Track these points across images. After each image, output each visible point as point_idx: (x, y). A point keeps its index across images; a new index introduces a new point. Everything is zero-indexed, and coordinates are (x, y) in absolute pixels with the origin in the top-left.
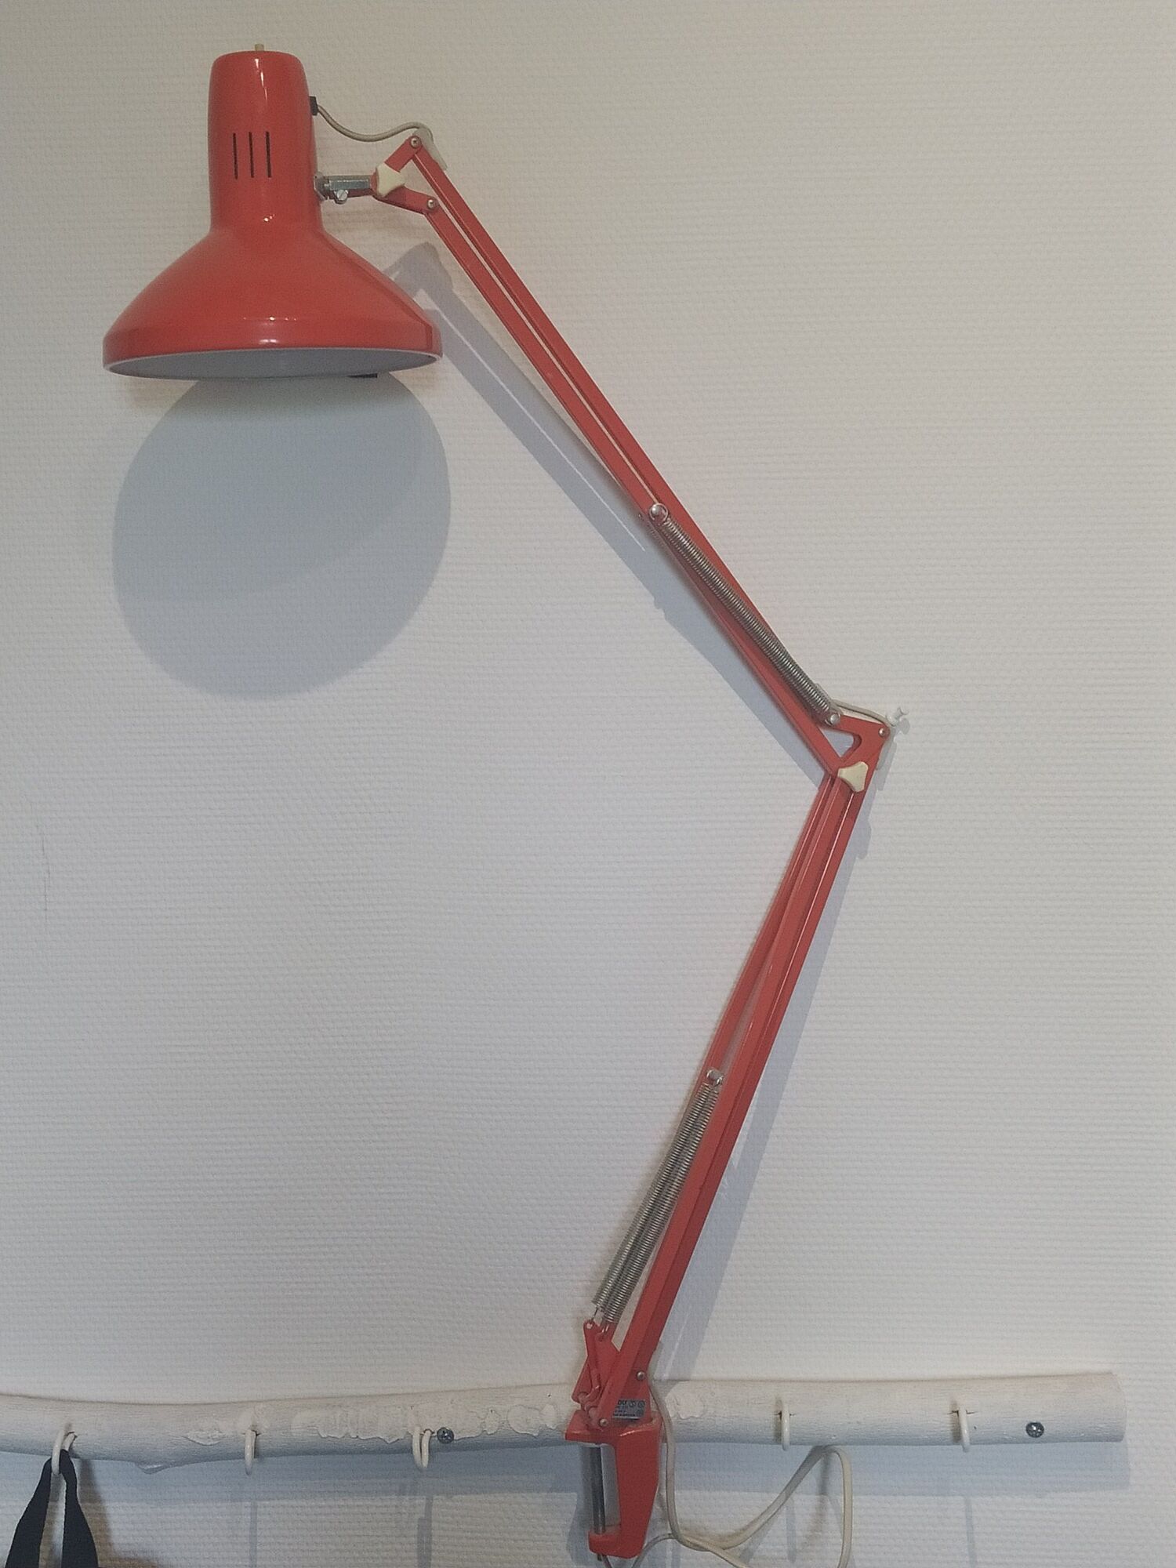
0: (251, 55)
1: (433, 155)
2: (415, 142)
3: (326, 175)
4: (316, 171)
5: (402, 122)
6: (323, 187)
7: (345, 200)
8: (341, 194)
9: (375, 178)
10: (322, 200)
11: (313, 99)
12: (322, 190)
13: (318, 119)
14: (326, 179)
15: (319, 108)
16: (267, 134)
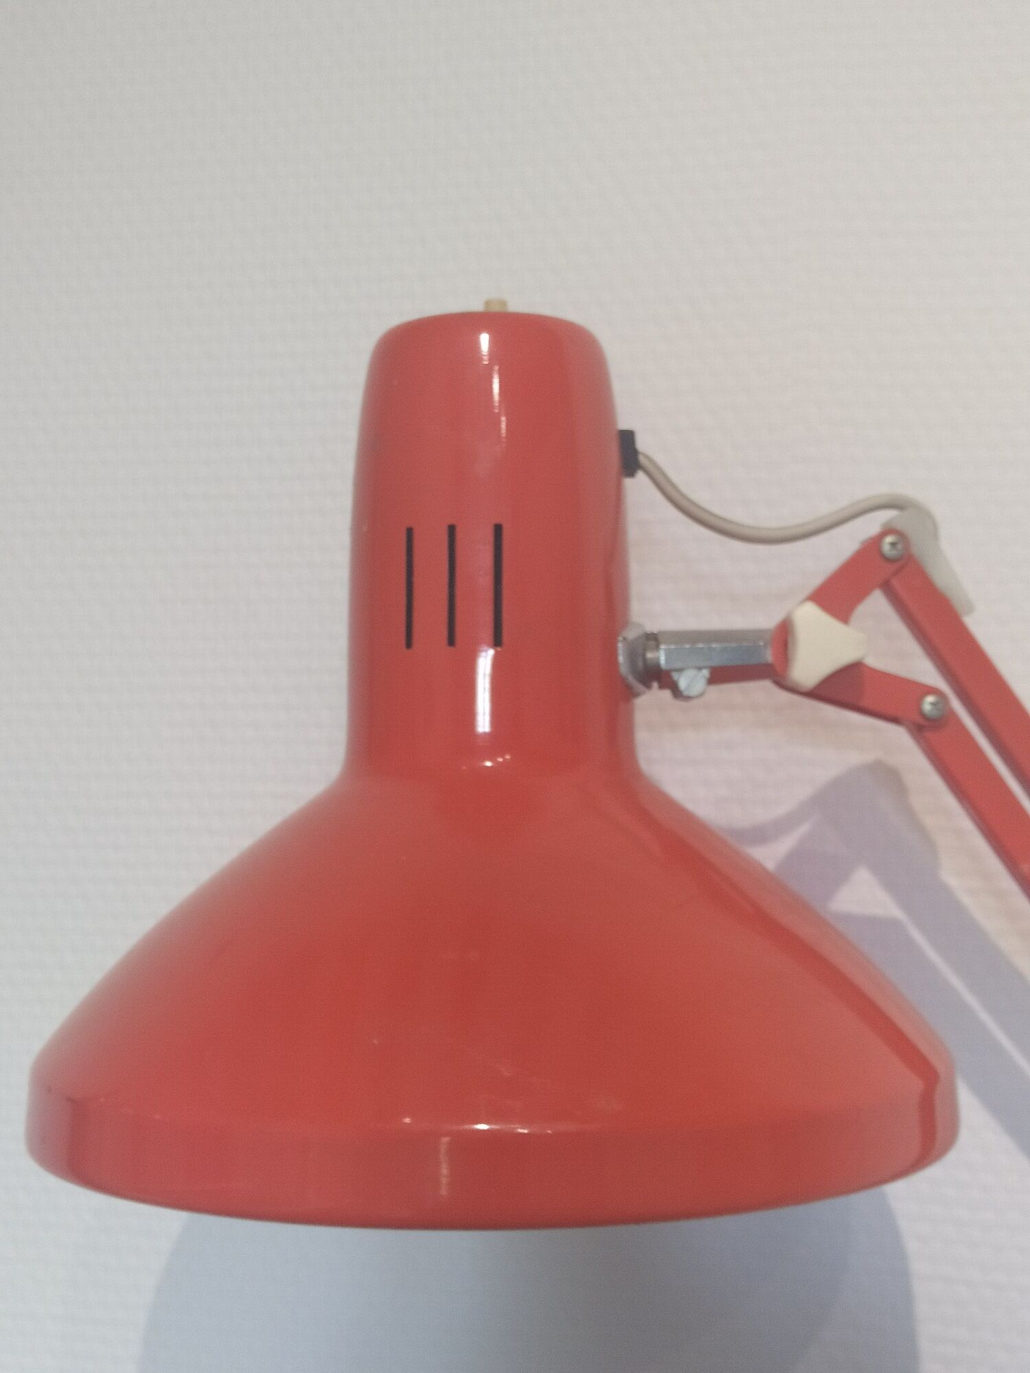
0: (469, 322)
1: (940, 579)
2: (893, 544)
3: (652, 627)
4: (626, 623)
5: (861, 492)
6: (644, 656)
7: (701, 695)
8: (691, 680)
9: (784, 635)
10: (637, 695)
11: (627, 438)
12: (640, 664)
13: (637, 488)
14: (653, 639)
15: (642, 459)
16: (498, 529)
